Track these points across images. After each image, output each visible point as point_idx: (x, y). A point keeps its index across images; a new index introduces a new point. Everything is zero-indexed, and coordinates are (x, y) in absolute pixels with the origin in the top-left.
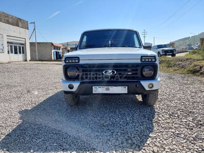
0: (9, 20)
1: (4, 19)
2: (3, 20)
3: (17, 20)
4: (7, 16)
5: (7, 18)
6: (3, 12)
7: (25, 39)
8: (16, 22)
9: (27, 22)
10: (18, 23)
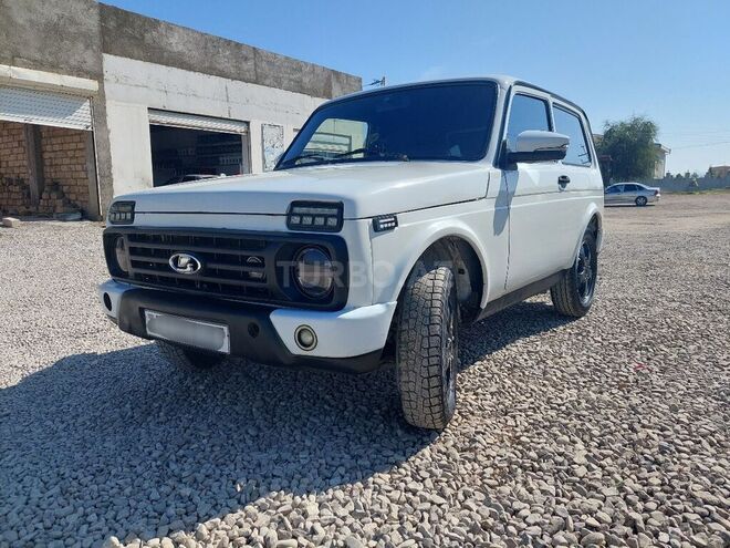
0: (301, 81)
1: (291, 80)
2: (286, 82)
3: (329, 79)
4: (297, 67)
5: (296, 76)
6: (287, 58)
7: (350, 138)
8: (322, 84)
9: (360, 80)
10: (330, 86)
